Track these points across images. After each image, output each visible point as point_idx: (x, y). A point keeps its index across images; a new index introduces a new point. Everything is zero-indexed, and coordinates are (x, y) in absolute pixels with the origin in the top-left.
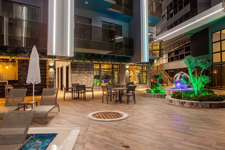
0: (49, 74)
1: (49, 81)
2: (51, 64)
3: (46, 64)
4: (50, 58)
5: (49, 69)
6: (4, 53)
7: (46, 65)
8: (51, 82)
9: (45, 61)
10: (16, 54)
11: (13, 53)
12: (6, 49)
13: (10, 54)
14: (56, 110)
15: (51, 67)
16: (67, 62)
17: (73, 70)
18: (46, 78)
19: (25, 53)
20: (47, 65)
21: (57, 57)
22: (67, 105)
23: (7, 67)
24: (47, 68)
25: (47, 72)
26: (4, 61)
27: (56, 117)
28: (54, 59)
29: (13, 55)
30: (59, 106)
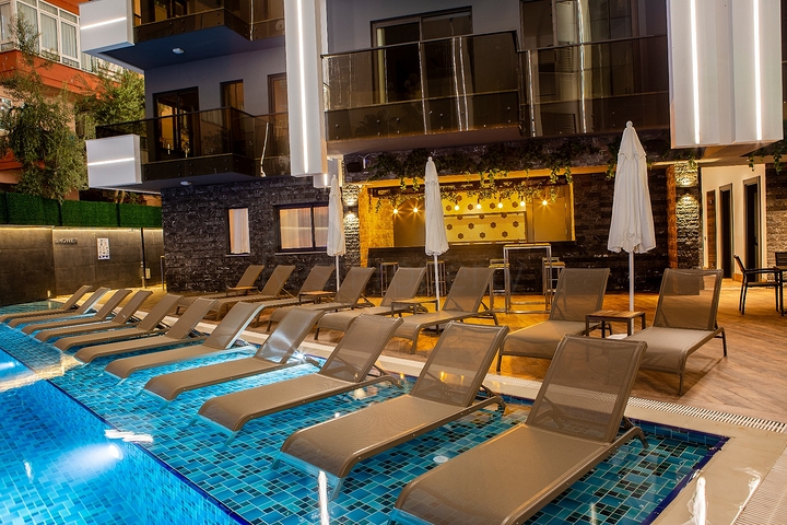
0: (679, 216)
1: (679, 243)
2: (686, 182)
3: (665, 180)
4: (679, 159)
5: (677, 199)
6: (535, 160)
7: (666, 186)
8: (688, 248)
9: (663, 170)
10: (569, 158)
11: (559, 156)
12: (541, 148)
13: (551, 162)
14: (713, 348)
15: (686, 190)
16: (751, 166)
17: (778, 197)
18: (666, 231)
19: (594, 151)
20: (670, 185)
21: (707, 153)
22: (758, 336)
23: (545, 203)
24: (671, 196)
25: (671, 208)
26: (535, 186)
27: (714, 377)
28: (696, 162)
29: (559, 161)
30: (723, 337)
